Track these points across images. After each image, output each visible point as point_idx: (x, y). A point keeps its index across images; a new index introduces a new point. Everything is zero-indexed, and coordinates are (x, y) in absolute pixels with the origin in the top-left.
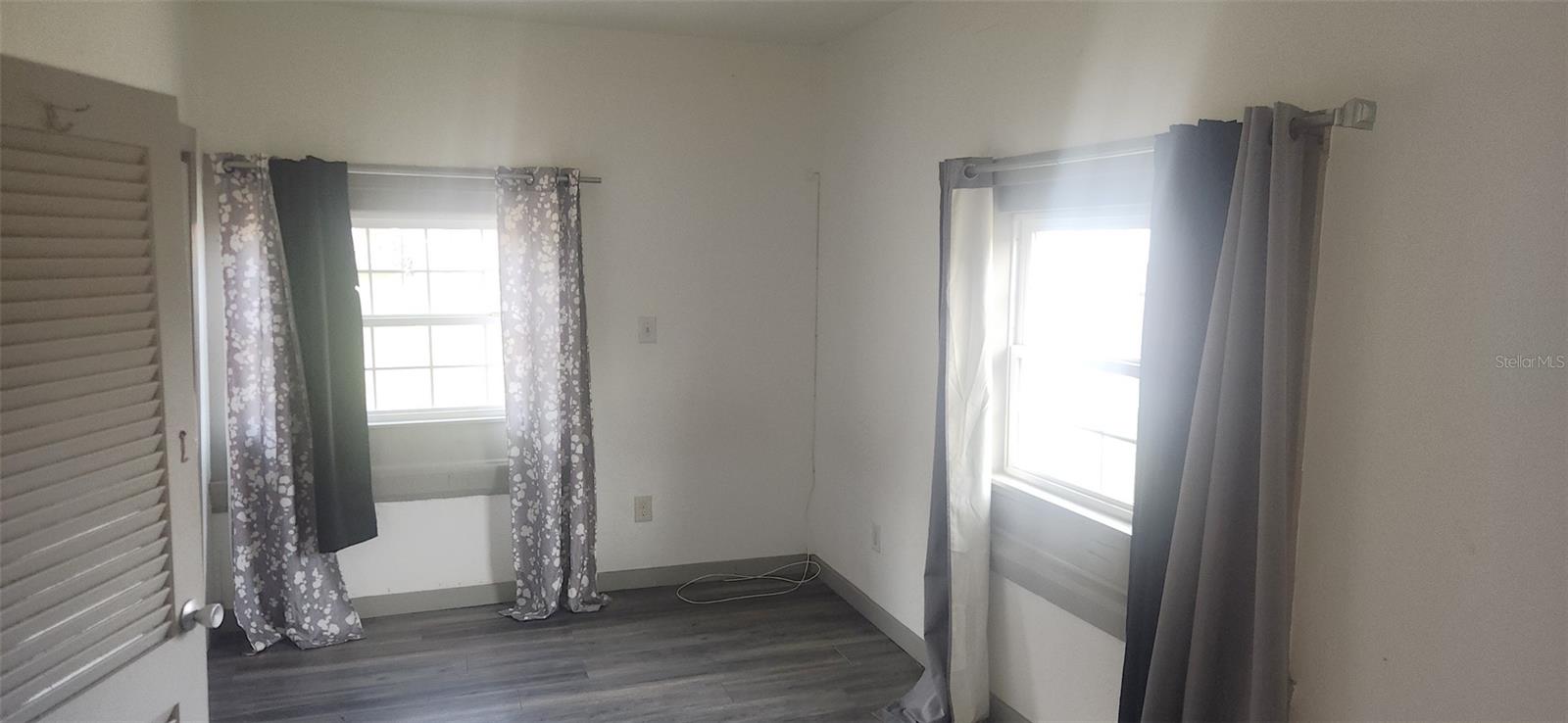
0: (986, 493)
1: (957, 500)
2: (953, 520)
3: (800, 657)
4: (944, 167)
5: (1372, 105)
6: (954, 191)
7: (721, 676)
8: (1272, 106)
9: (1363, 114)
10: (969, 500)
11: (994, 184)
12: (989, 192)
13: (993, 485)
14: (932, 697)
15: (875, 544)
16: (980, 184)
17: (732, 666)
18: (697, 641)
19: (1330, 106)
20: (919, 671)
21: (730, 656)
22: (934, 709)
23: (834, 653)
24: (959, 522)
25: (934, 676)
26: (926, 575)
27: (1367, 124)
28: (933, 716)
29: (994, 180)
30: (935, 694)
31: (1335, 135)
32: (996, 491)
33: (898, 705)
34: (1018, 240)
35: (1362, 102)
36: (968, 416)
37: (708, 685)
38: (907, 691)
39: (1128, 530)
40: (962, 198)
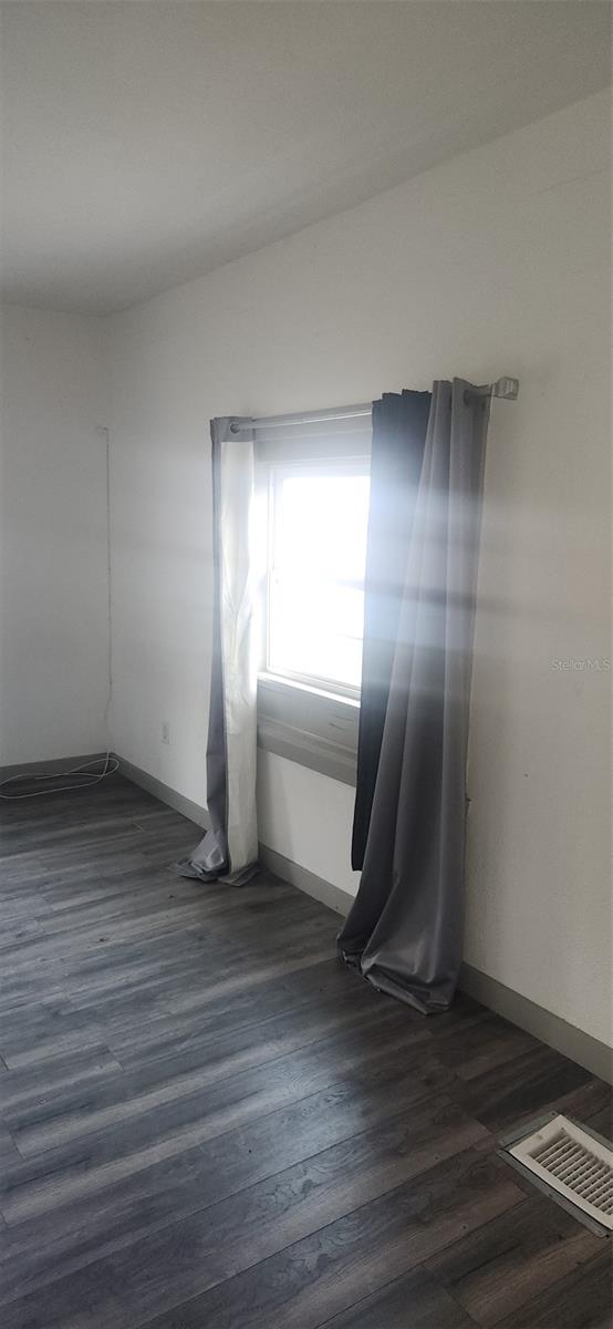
0: (253, 689)
1: (232, 694)
2: (228, 709)
3: (104, 832)
4: (214, 424)
5: (516, 382)
6: (223, 444)
7: (38, 852)
8: (451, 381)
9: (510, 388)
10: (241, 695)
11: (254, 439)
12: (250, 445)
13: (259, 681)
14: (214, 850)
15: (165, 737)
16: (243, 439)
17: (45, 845)
18: (13, 827)
19: (490, 381)
20: (203, 833)
21: (44, 837)
22: (216, 857)
23: (133, 827)
24: (233, 711)
25: (215, 832)
26: (208, 754)
27: (513, 396)
28: (215, 863)
29: (254, 435)
30: (217, 846)
31: (494, 404)
32: (261, 685)
33: (186, 860)
34: (274, 485)
35: (509, 379)
36: (239, 627)
37: (27, 860)
38: (194, 849)
39: (358, 704)
40: (229, 449)
